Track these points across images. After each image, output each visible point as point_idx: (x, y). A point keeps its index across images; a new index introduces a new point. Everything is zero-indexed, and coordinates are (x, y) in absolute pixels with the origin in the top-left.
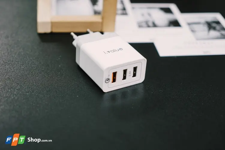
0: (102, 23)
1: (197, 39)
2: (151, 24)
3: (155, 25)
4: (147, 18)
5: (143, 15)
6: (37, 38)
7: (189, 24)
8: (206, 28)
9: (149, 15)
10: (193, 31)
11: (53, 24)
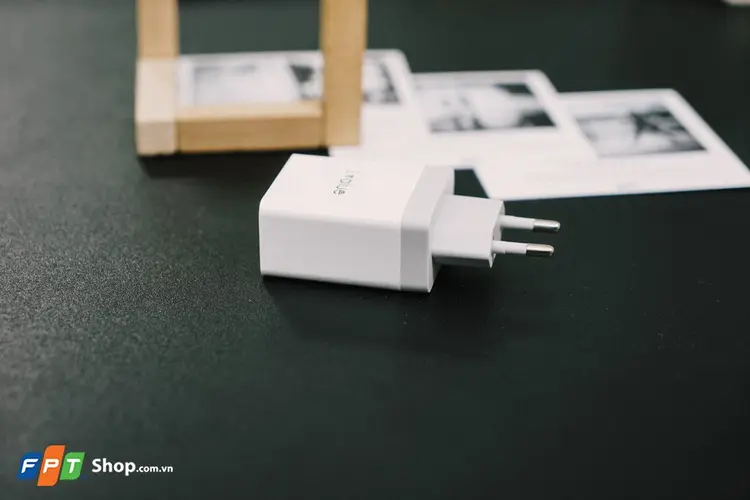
0: (322, 121)
1: (602, 156)
2: (467, 123)
3: (478, 126)
4: (457, 108)
5: (446, 103)
6: (137, 166)
7: (582, 121)
8: (630, 127)
9: (465, 101)
10: (591, 137)
11: (182, 128)
